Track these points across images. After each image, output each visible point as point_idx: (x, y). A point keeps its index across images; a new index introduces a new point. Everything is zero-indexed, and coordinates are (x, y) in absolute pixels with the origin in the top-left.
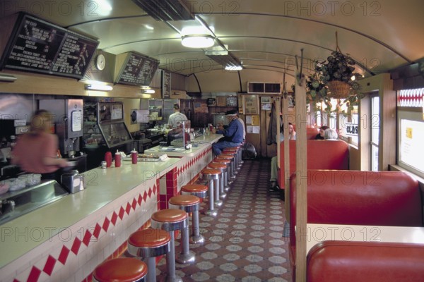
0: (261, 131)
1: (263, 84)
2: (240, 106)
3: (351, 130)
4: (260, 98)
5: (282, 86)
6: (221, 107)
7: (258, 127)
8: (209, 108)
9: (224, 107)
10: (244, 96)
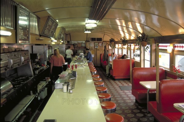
0: (94, 56)
1: (95, 38)
2: (86, 47)
3: (136, 55)
4: (94, 43)
5: (102, 39)
6: (79, 47)
7: (94, 55)
8: (74, 47)
9: (80, 47)
10: (88, 43)
